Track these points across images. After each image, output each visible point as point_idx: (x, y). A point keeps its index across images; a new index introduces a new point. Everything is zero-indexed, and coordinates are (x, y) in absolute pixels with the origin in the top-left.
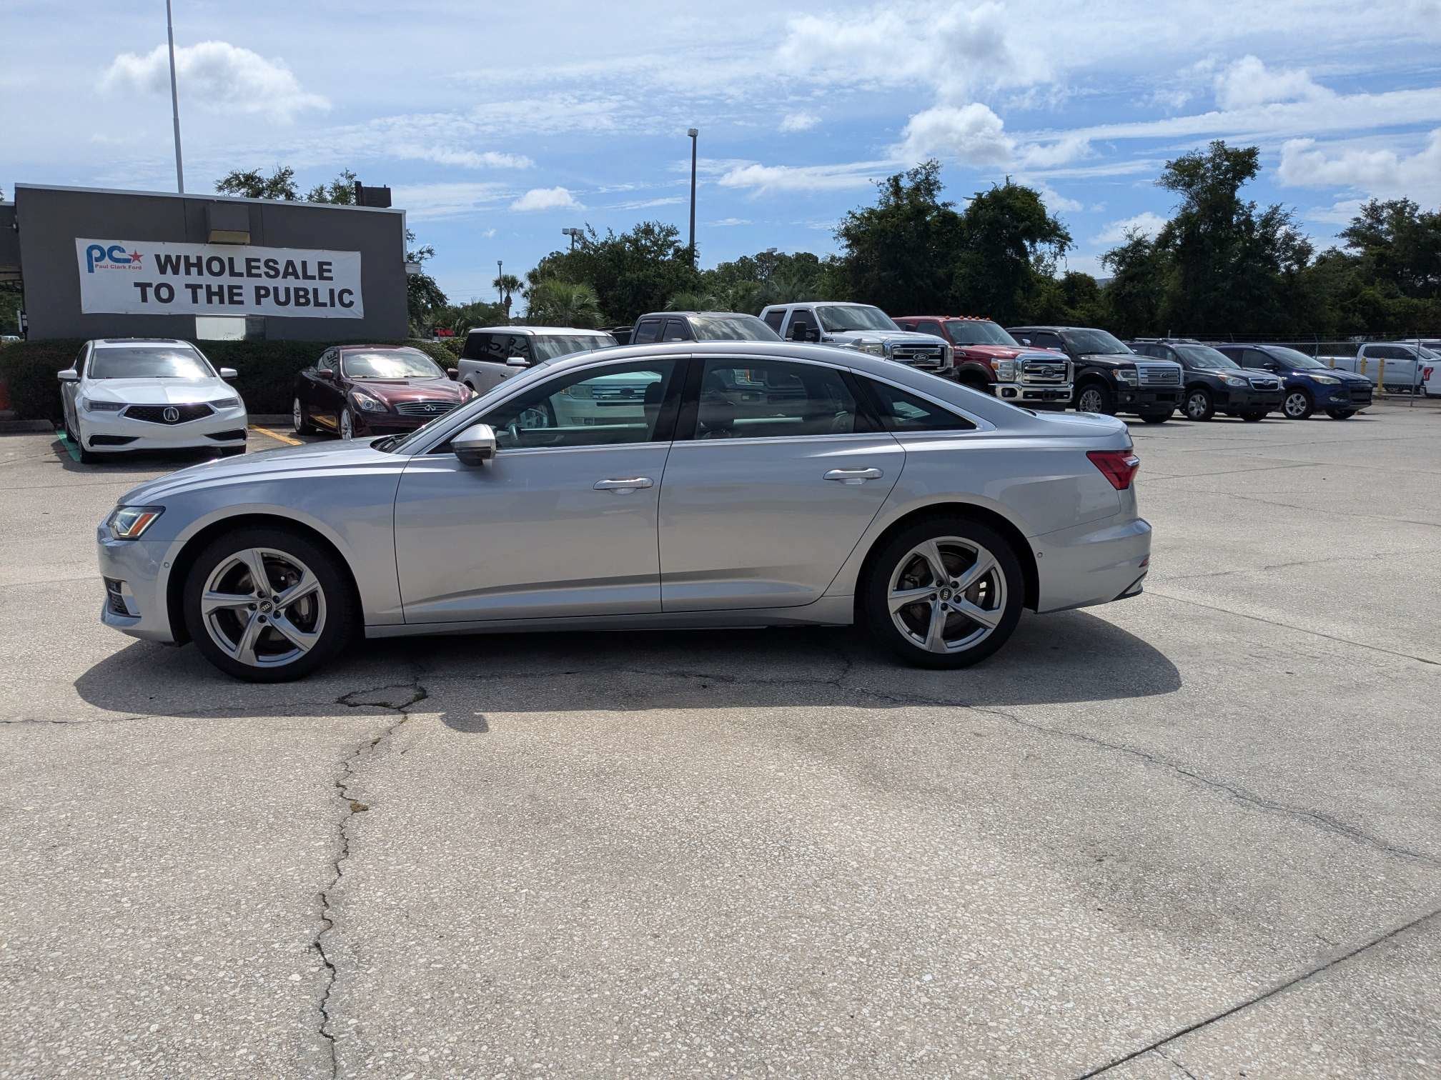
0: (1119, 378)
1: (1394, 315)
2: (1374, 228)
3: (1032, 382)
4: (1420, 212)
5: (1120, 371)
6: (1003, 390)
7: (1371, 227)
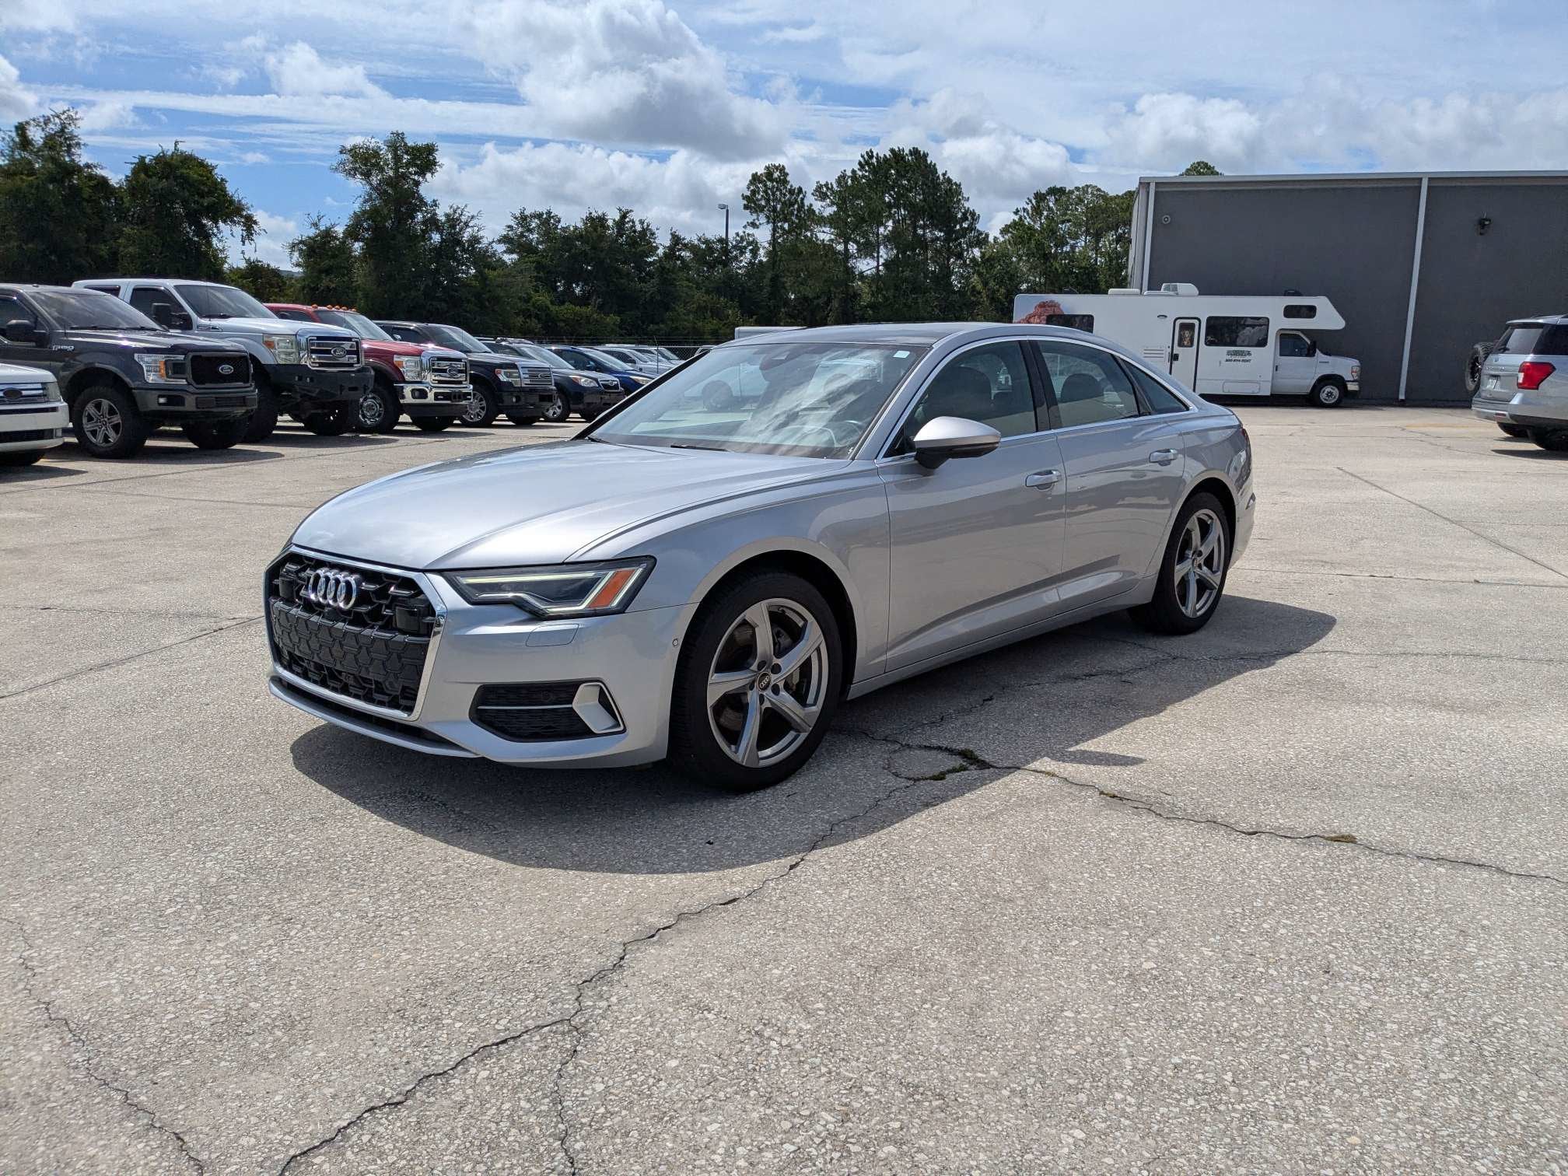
0: (503, 378)
1: (564, 321)
2: (525, 236)
3: (440, 382)
4: (562, 224)
5: (503, 371)
6: (413, 391)
7: (522, 235)
